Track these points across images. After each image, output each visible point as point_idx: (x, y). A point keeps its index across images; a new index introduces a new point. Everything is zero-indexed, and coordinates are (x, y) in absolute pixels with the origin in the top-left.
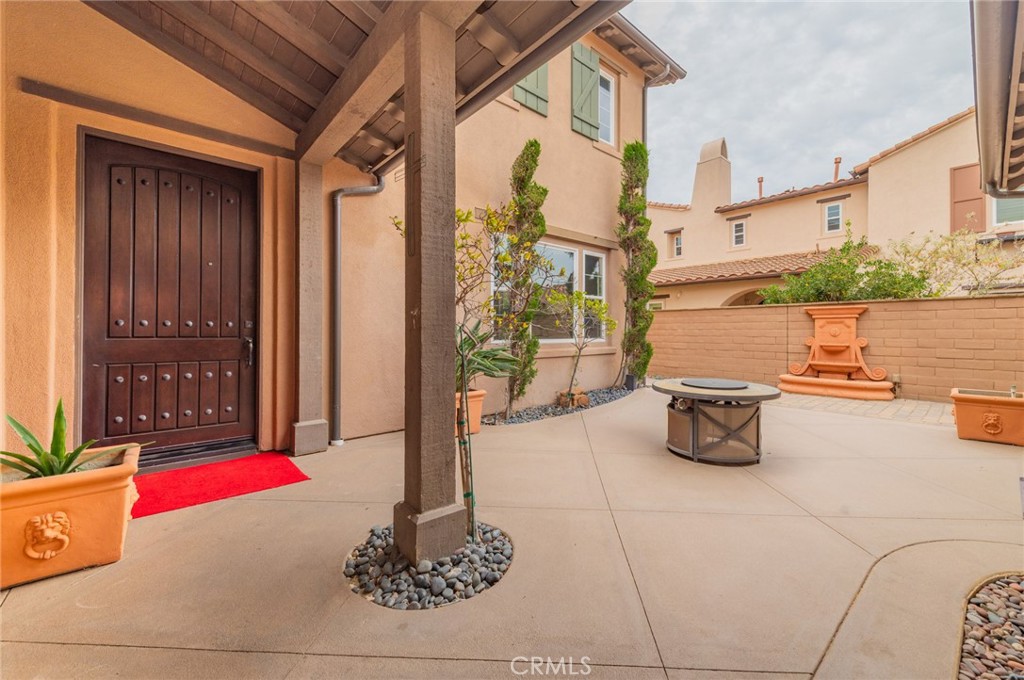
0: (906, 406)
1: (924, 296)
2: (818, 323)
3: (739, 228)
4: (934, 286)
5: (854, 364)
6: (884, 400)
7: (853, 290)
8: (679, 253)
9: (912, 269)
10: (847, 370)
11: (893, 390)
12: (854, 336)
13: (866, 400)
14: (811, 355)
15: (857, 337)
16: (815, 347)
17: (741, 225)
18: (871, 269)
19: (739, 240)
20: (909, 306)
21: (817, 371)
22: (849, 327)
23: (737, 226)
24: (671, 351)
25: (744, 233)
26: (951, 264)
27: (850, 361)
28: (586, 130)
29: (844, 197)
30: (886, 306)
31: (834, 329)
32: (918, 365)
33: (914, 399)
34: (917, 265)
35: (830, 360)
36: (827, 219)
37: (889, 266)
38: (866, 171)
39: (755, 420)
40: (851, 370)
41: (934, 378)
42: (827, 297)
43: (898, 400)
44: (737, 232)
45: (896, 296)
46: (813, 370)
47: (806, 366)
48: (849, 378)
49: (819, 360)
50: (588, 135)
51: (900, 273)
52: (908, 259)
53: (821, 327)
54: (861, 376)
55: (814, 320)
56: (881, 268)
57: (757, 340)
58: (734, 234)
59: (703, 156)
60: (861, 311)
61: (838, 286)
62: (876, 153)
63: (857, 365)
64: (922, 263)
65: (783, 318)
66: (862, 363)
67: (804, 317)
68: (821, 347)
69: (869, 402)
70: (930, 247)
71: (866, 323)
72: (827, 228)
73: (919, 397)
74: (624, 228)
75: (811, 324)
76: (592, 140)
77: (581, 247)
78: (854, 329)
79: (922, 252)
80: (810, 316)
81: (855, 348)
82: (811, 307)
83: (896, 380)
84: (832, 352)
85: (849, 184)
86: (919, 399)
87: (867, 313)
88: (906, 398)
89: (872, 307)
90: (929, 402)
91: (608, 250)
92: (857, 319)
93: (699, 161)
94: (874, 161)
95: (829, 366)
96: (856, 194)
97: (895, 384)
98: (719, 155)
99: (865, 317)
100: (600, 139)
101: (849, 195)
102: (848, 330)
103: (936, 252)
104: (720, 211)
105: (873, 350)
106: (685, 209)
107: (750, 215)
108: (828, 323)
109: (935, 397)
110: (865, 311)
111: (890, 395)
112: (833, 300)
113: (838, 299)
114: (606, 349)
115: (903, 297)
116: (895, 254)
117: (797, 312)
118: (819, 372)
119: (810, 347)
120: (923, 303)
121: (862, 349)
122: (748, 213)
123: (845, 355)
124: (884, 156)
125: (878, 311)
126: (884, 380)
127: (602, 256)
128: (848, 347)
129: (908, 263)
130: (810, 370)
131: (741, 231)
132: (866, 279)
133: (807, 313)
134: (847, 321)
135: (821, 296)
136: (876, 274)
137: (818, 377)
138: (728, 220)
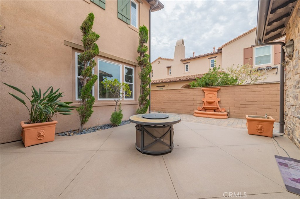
0: (231, 121)
1: (237, 84)
2: (206, 93)
3: (187, 65)
4: (239, 82)
5: (216, 107)
6: (225, 119)
7: (216, 83)
8: (170, 74)
9: (233, 76)
10: (214, 109)
11: (227, 115)
12: (216, 98)
13: (219, 119)
14: (204, 104)
15: (217, 98)
16: (205, 102)
17: (188, 65)
18: (222, 76)
19: (187, 70)
20: (232, 88)
21: (205, 109)
22: (215, 95)
23: (186, 65)
24: (163, 103)
25: (188, 68)
26: (244, 75)
27: (215, 106)
28: (124, 19)
29: (215, 57)
30: (226, 88)
31: (211, 96)
32: (235, 107)
33: (233, 118)
34: (234, 75)
35: (209, 106)
36: (211, 64)
37: (227, 74)
38: (221, 49)
39: (169, 133)
40: (215, 109)
41: (240, 111)
42: (209, 85)
43: (229, 118)
44: (186, 67)
45: (229, 84)
46: (204, 109)
47: (202, 108)
48: (215, 112)
49: (206, 106)
50: (126, 22)
51: (230, 77)
52: (232, 73)
53: (207, 95)
54: (218, 111)
55: (204, 92)
56: (224, 75)
57: (188, 99)
58: (186, 68)
59: (177, 44)
60: (218, 89)
61: (212, 81)
62: (224, 44)
63: (217, 107)
64: (236, 75)
65: (195, 92)
66: (218, 107)
67: (202, 92)
68: (207, 101)
69: (220, 119)
70: (239, 69)
71: (220, 93)
72: (211, 66)
73: (235, 117)
74: (140, 58)
75: (204, 94)
76: (128, 24)
77: (123, 64)
78: (216, 95)
79: (236, 71)
80: (203, 91)
81: (217, 102)
82: (205, 88)
83: (228, 112)
84: (210, 103)
85: (217, 53)
86: (235, 118)
87: (220, 90)
88: (231, 118)
89: (221, 88)
90: (238, 119)
91: (135, 66)
92: (217, 92)
93: (176, 45)
94: (224, 46)
95: (209, 107)
96: (218, 56)
97: (228, 113)
98: (182, 44)
99: (219, 91)
100: (131, 24)
101: (217, 57)
102: (214, 96)
103: (240, 71)
104: (182, 61)
105: (222, 102)
106: (172, 60)
107: (190, 62)
108: (209, 93)
109: (240, 117)
110: (220, 89)
111: (226, 117)
112: (210, 86)
113: (212, 86)
114: (134, 102)
115: (231, 85)
116: (228, 71)
117: (200, 90)
118: (206, 109)
119: (203, 101)
120: (237, 87)
121: (219, 102)
122: (189, 61)
123: (214, 104)
124: (226, 44)
125: (223, 89)
126: (225, 112)
127: (133, 68)
128: (214, 101)
129: (232, 74)
130: (203, 109)
131: (188, 67)
132: (220, 79)
133: (203, 90)
134: (214, 93)
135: (207, 85)
136: (223, 77)
137: (205, 111)
138: (184, 63)
